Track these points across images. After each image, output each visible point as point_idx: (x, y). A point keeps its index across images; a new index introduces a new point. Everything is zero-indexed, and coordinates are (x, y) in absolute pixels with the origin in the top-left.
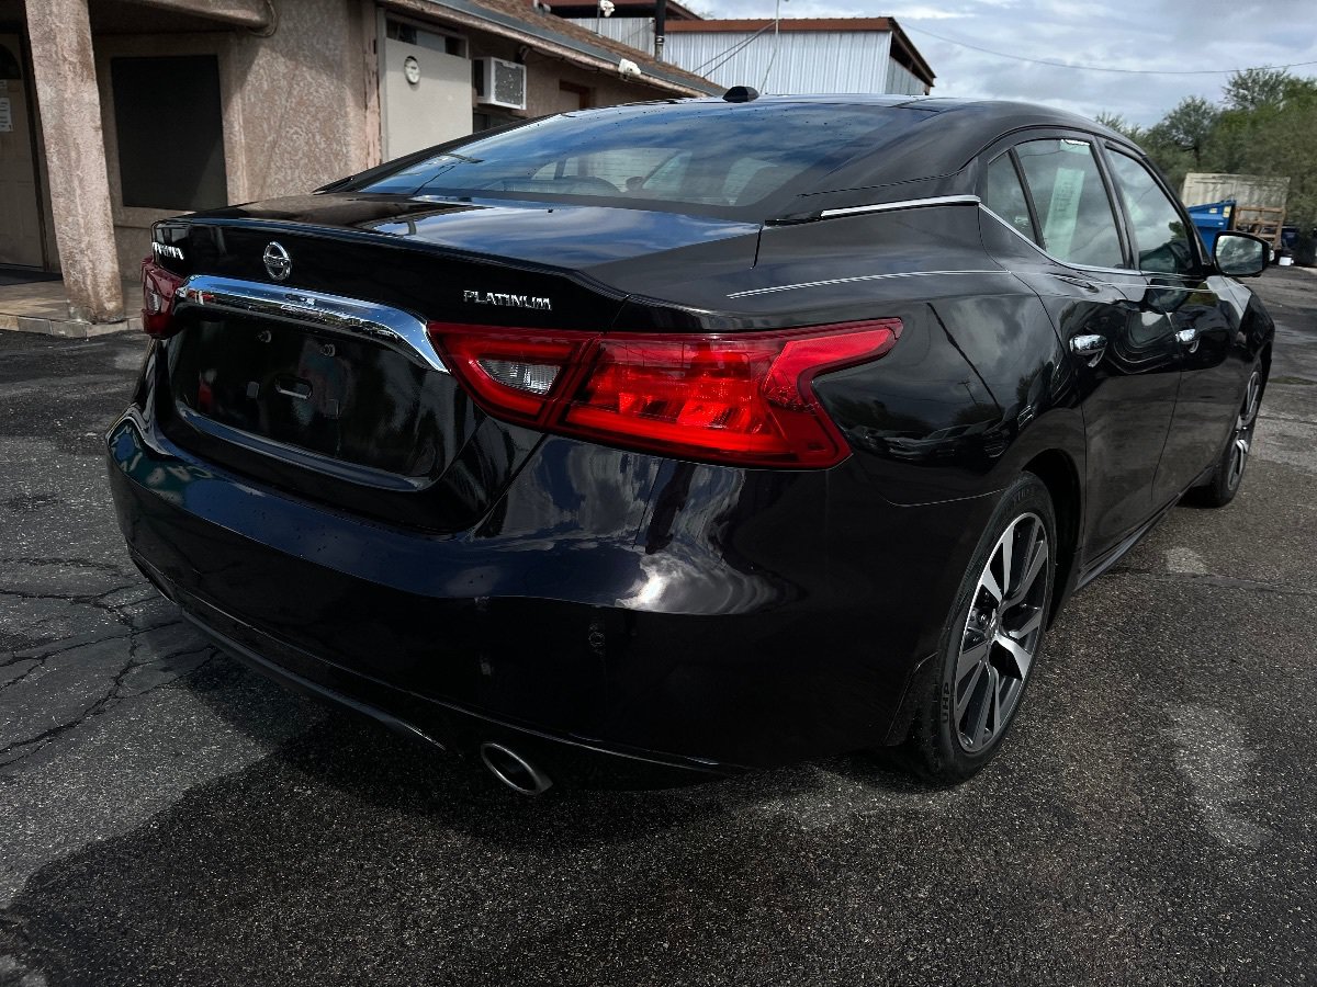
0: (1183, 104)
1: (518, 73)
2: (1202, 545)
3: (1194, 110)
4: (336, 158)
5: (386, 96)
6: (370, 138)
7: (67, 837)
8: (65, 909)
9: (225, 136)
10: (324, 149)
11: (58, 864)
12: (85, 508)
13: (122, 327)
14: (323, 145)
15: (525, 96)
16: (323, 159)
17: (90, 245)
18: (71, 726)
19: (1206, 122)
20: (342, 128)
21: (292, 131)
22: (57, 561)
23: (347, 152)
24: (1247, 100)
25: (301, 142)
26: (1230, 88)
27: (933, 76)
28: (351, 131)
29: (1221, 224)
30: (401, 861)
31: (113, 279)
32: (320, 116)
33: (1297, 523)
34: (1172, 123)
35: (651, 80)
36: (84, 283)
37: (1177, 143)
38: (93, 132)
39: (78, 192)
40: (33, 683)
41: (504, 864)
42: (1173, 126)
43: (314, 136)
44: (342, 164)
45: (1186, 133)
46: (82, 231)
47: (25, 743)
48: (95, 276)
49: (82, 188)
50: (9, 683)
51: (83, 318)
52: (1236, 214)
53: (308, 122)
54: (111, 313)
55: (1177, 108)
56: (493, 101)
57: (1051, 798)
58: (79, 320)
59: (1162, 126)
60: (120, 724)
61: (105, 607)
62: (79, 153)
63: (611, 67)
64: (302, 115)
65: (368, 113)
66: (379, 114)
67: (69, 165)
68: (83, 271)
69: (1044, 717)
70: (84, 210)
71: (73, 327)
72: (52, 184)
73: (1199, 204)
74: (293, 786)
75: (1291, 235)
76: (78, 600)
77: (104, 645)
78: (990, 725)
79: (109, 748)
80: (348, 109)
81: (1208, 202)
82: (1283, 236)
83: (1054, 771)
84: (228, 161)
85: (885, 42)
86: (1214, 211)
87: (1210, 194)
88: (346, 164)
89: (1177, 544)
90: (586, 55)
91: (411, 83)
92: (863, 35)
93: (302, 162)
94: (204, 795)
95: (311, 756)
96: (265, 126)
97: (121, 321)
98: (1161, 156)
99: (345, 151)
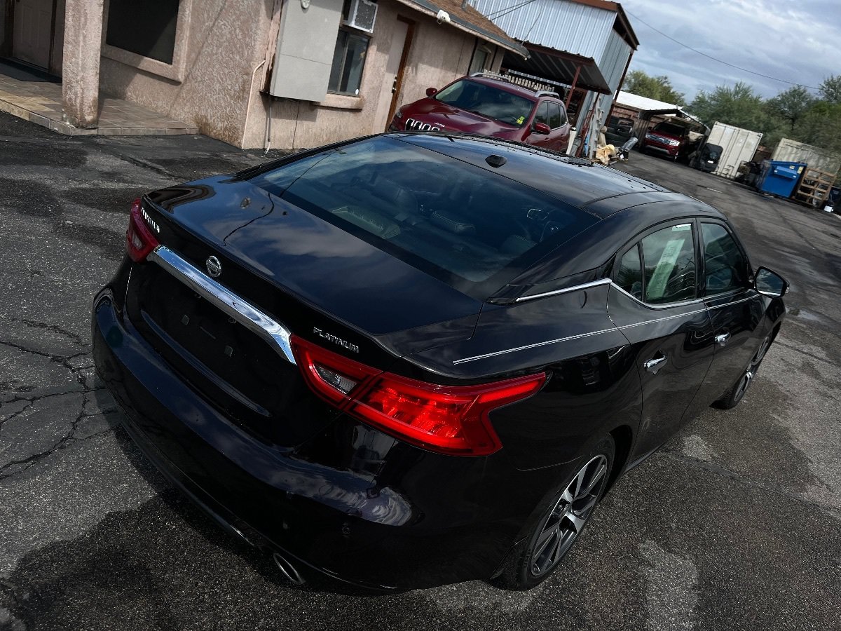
0: (793, 89)
1: (372, 8)
2: (708, 436)
3: (797, 94)
4: (246, 48)
5: (286, 12)
6: (271, 39)
7: (40, 534)
8: (37, 583)
9: (179, 15)
10: (240, 40)
11: (34, 553)
12: (63, 286)
13: (94, 132)
14: (240, 37)
15: (374, 24)
16: (238, 46)
17: (83, 79)
18: (46, 454)
19: (804, 104)
20: (254, 29)
21: (222, 23)
22: (43, 325)
23: (255, 45)
24: (832, 96)
25: (226, 31)
26: (824, 85)
27: (638, 43)
28: (259, 32)
29: (795, 177)
30: (218, 584)
31: (94, 101)
32: (242, 17)
33: (768, 431)
34: (782, 99)
35: (456, 25)
36: (75, 101)
37: (783, 113)
38: (98, 8)
39: (82, 44)
40: (25, 418)
41: (274, 596)
42: (783, 101)
43: (235, 29)
44: (250, 52)
45: (790, 107)
46: (80, 69)
47: (18, 462)
48: (82, 98)
49: (84, 41)
50: (12, 416)
51: (70, 123)
52: (806, 172)
53: (234, 19)
54: (88, 123)
55: (788, 91)
56: (353, 25)
57: (576, 605)
58: (68, 123)
59: (776, 100)
60: (72, 458)
61: (70, 367)
62: (86, 19)
63: (433, 14)
64: (230, 14)
65: (272, 23)
66: (279, 25)
67: (79, 25)
68: (76, 94)
69: (586, 549)
70: (83, 56)
71: (65, 127)
72: (66, 34)
73: (784, 160)
74: (166, 521)
75: (836, 193)
76: (55, 359)
77: (68, 397)
78: (553, 559)
79: (67, 474)
80: (260, 18)
81: (791, 161)
82: (831, 192)
83: (582, 588)
84: (178, 32)
85: (611, 19)
86: (792, 167)
87: (793, 156)
88: (252, 52)
89: (695, 434)
90: (418, 5)
91: (303, 8)
92: (598, 10)
93: (225, 44)
94: (116, 519)
95: (178, 501)
96: (206, 15)
97: (94, 129)
98: (770, 120)
99: (253, 44)
